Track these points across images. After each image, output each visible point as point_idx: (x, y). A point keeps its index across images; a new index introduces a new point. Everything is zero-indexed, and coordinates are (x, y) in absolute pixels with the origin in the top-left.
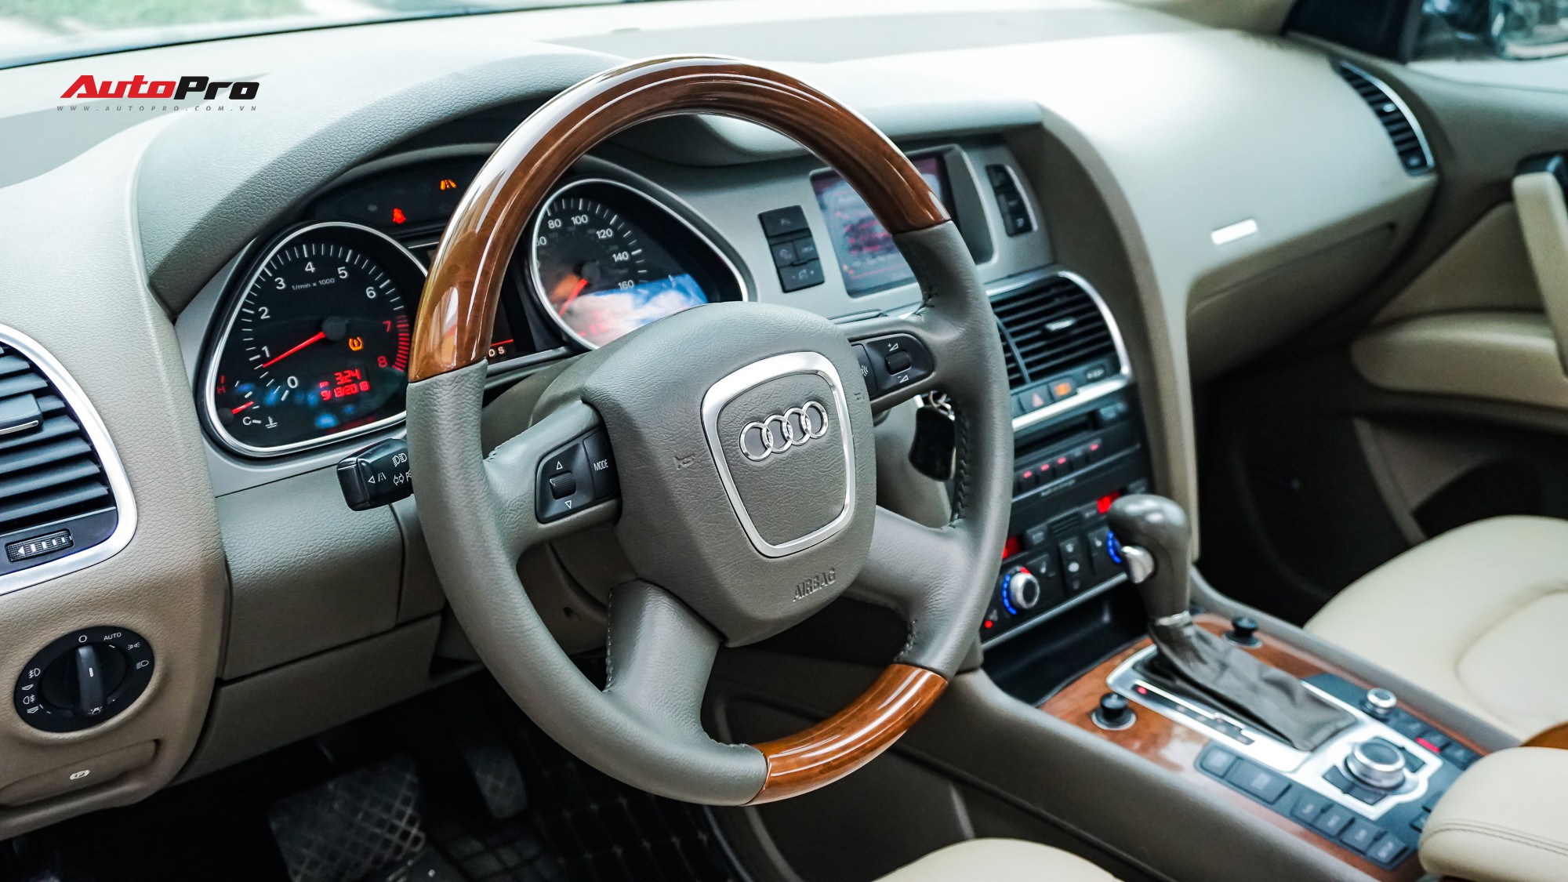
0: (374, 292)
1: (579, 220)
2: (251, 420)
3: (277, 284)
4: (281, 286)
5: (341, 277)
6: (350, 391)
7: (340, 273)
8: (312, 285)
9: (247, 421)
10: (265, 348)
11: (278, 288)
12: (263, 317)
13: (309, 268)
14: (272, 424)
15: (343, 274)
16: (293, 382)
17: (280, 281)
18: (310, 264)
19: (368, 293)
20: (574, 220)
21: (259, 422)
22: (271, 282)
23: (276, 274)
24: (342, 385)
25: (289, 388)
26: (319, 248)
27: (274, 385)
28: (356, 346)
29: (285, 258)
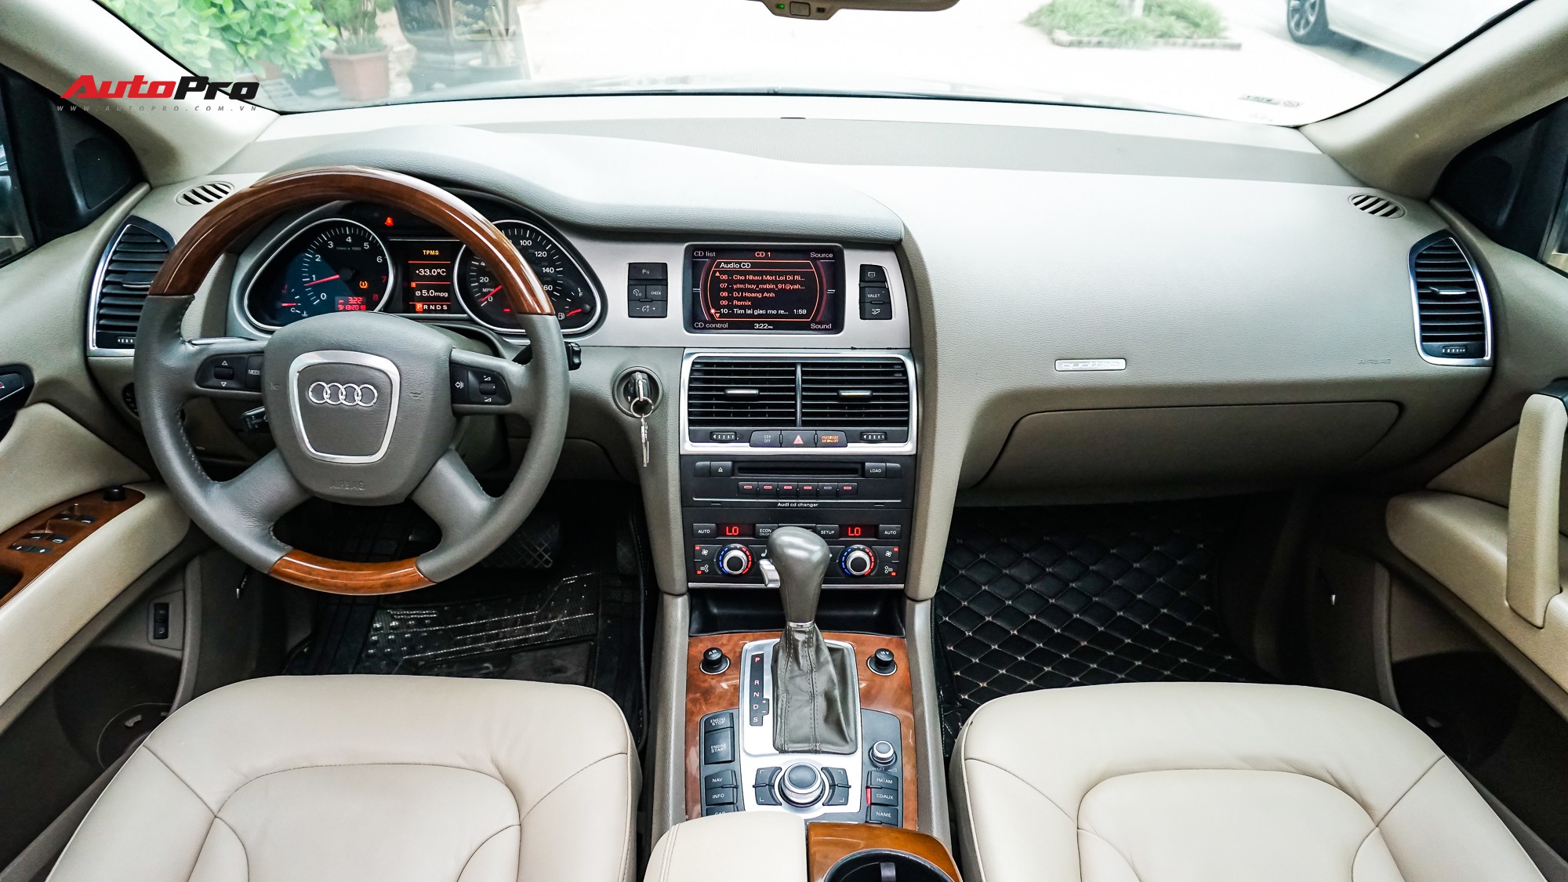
0: (377, 260)
1: (525, 243)
3: (329, 245)
4: (331, 246)
8: (348, 249)
12: (317, 260)
15: (366, 247)
17: (331, 243)
18: (350, 239)
20: (522, 243)
22: (326, 243)
23: (329, 239)
24: (351, 305)
25: (321, 299)
26: (355, 231)
27: (312, 296)
28: (364, 285)
29: (335, 232)
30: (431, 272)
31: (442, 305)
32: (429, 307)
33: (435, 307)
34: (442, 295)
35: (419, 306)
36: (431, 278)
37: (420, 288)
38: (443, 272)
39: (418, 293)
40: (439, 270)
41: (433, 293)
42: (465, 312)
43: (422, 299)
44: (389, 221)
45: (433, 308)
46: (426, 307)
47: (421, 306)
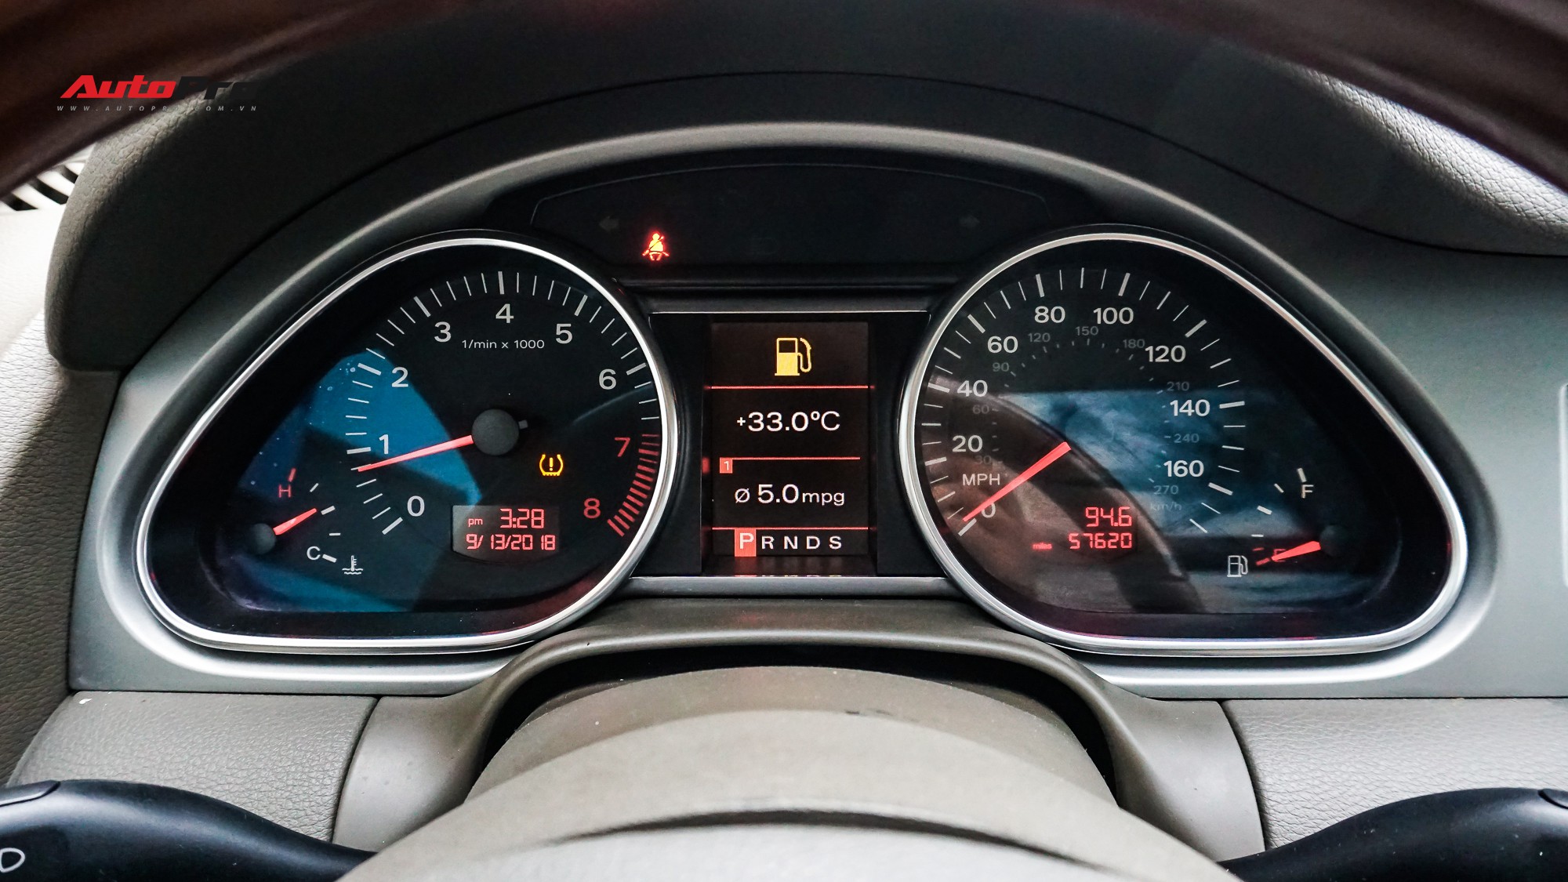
0: (614, 380)
1: (1110, 316)
2: (322, 553)
3: (437, 332)
4: (445, 336)
5: (558, 340)
6: (520, 545)
7: (559, 332)
8: (500, 345)
9: (314, 553)
10: (385, 438)
11: (437, 338)
12: (396, 384)
13: (504, 313)
14: (353, 569)
15: (564, 337)
16: (416, 507)
17: (444, 327)
18: (507, 306)
19: (602, 380)
20: (1101, 315)
21: (334, 560)
22: (427, 328)
23: (438, 314)
24: (508, 532)
25: (405, 515)
26: (526, 284)
27: (377, 506)
28: (552, 468)
29: (460, 289)
30: (786, 421)
31: (825, 537)
32: (779, 542)
33: (802, 543)
34: (824, 498)
35: (745, 540)
36: (786, 441)
37: (747, 476)
38: (831, 421)
39: (742, 496)
40: (816, 415)
41: (793, 494)
42: (937, 569)
43: (752, 515)
44: (656, 246)
45: (790, 543)
46: (768, 542)
47: (752, 538)
